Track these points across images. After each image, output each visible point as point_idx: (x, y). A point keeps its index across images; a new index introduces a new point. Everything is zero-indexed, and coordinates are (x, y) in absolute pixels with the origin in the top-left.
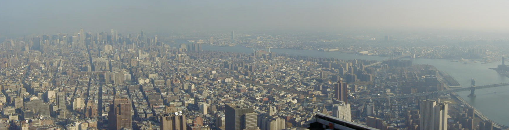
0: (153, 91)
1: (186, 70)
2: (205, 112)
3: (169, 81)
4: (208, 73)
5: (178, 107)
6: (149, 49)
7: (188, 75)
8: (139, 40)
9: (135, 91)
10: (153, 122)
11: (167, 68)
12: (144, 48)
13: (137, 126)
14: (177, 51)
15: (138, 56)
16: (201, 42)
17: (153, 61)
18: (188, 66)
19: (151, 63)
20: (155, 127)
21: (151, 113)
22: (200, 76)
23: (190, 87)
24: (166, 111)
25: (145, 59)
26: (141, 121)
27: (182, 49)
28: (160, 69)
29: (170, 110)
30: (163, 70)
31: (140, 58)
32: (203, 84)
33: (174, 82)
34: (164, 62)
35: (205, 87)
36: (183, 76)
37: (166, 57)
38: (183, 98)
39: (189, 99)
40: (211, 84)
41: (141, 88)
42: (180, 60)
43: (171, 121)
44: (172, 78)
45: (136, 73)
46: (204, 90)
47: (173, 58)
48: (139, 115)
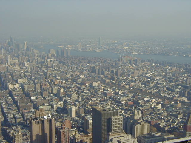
0: (23, 95)
1: (55, 75)
2: (74, 115)
3: (38, 85)
4: (76, 78)
5: (47, 110)
6: (19, 55)
7: (57, 79)
8: (9, 46)
9: (4, 97)
10: (22, 127)
11: (37, 73)
12: (13, 54)
13: (7, 131)
14: (46, 56)
15: (7, 62)
16: (69, 47)
17: (23, 66)
18: (57, 70)
19: (21, 68)
20: (24, 131)
21: (21, 118)
22: (68, 81)
23: (59, 91)
24: (35, 114)
25: (14, 64)
26: (11, 126)
27: (51, 54)
28: (30, 73)
29: (40, 113)
30: (32, 75)
31: (9, 64)
32: (71, 88)
33: (43, 87)
34: (34, 67)
35: (73, 91)
36: (52, 81)
37: (36, 62)
38: (52, 101)
39: (58, 103)
40: (79, 88)
41: (10, 93)
42: (49, 65)
43: (41, 125)
44: (41, 82)
45: (6, 79)
46: (72, 94)
47: (42, 63)
48: (9, 120)
